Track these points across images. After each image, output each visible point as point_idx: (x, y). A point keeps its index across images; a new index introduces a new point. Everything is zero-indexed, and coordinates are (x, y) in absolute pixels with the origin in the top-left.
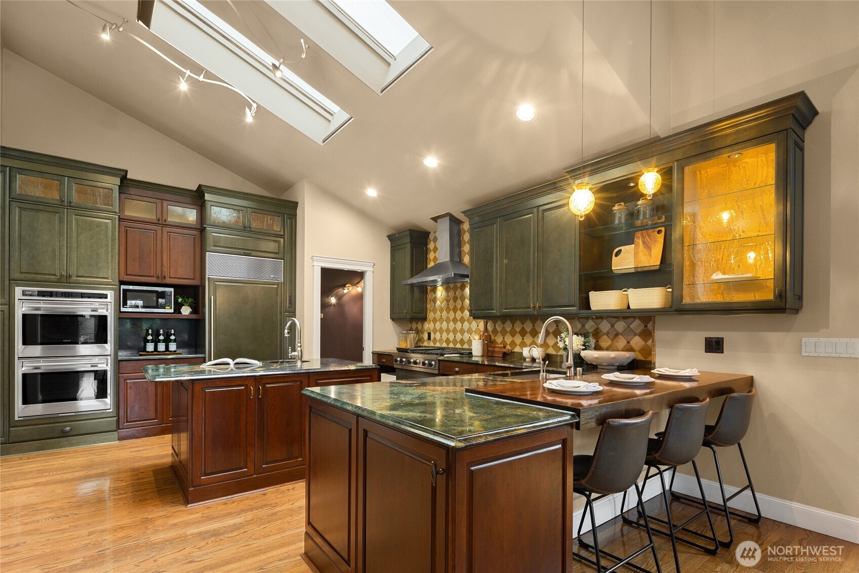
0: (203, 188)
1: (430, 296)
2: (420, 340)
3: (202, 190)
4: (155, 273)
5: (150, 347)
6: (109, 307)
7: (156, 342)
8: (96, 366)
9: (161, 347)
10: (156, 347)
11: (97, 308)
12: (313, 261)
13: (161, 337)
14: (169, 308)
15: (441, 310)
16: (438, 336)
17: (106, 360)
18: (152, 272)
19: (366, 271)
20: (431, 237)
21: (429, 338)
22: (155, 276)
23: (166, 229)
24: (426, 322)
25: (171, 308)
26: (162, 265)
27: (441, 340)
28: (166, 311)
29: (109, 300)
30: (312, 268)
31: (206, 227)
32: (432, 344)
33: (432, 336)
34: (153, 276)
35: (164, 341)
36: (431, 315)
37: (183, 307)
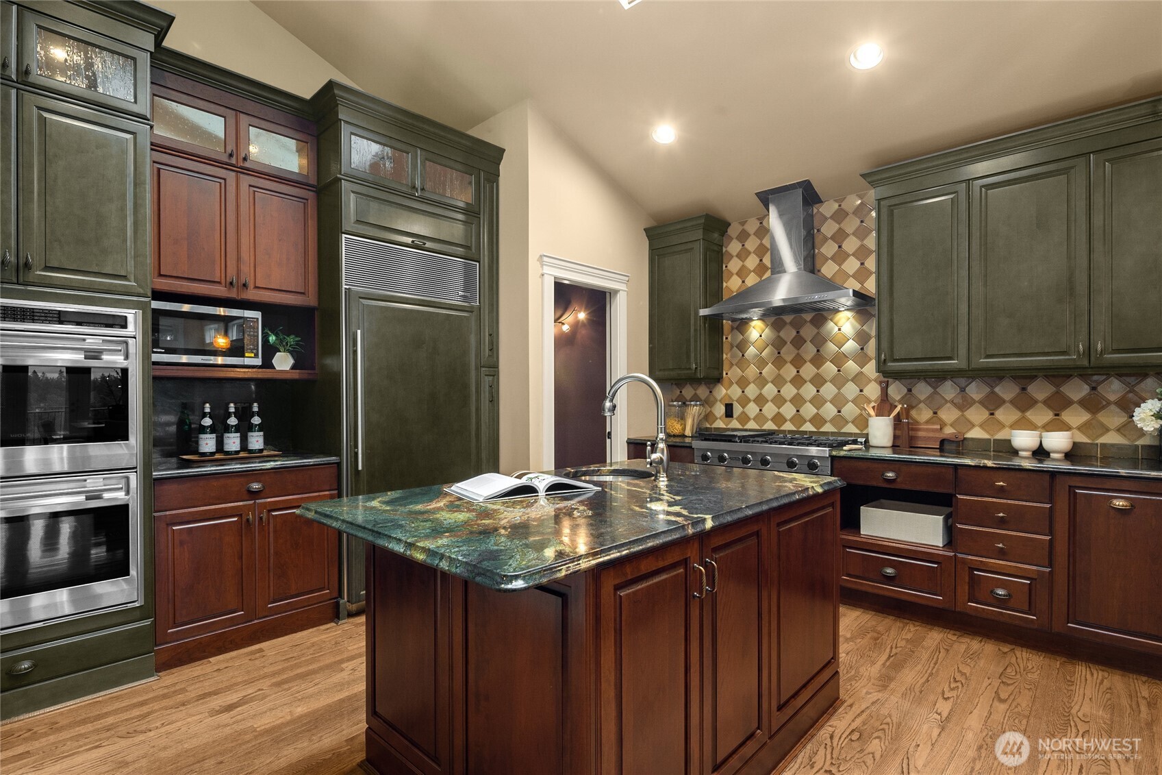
0: (336, 92)
1: (729, 338)
2: (709, 417)
3: (334, 96)
4: (223, 275)
5: (208, 443)
6: (132, 350)
7: (220, 429)
8: (99, 497)
9: (233, 442)
10: (220, 443)
11: (101, 352)
12: (542, 265)
13: (233, 421)
14: (253, 355)
15: (762, 363)
16: (752, 409)
17: (123, 481)
18: (218, 274)
19: (616, 292)
20: (733, 231)
21: (729, 412)
22: (223, 281)
23: (246, 180)
24: (720, 385)
25: (256, 356)
26: (239, 259)
27: (760, 418)
28: (247, 361)
29: (131, 328)
30: (540, 280)
31: (341, 179)
32: (735, 424)
33: (737, 409)
34: (219, 283)
35: (237, 429)
36: (731, 373)
37: (278, 353)
